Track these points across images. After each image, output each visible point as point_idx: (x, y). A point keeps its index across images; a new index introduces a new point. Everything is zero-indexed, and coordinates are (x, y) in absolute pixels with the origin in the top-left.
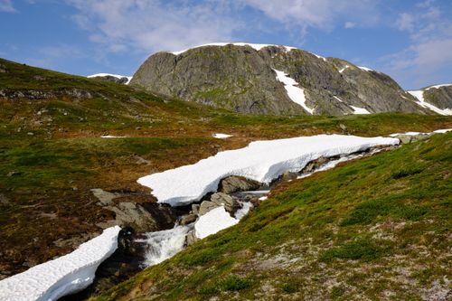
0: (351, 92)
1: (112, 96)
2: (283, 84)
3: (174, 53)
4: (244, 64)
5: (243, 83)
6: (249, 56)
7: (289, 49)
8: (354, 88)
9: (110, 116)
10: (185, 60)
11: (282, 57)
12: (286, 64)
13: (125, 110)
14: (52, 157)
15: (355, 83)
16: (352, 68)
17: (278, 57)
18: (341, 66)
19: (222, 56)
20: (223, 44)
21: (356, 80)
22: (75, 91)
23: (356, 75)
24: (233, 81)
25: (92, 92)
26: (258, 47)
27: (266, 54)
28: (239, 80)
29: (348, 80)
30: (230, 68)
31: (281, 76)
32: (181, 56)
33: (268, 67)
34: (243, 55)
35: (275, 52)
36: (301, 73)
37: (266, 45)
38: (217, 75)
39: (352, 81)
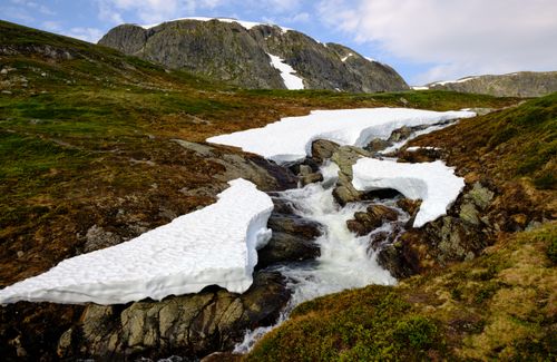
0: (354, 84)
1: (99, 58)
2: (278, 71)
3: (144, 27)
4: (232, 44)
5: (232, 68)
6: (238, 35)
7: (285, 30)
8: (357, 79)
9: (104, 81)
10: (158, 35)
11: (276, 40)
12: (281, 48)
13: (120, 76)
14: (72, 110)
15: (359, 73)
16: (356, 57)
17: (272, 39)
18: (344, 54)
19: (205, 34)
20: (206, 19)
21: (360, 71)
22: (48, 49)
23: (361, 65)
24: (220, 65)
25: (71, 52)
26: (248, 25)
27: (258, 35)
28: (226, 63)
29: (351, 70)
30: (216, 49)
31: (276, 61)
32: (153, 31)
33: (261, 50)
34: (231, 35)
35: (269, 33)
36: (299, 59)
37: (258, 24)
38: (199, 57)
39: (355, 71)
